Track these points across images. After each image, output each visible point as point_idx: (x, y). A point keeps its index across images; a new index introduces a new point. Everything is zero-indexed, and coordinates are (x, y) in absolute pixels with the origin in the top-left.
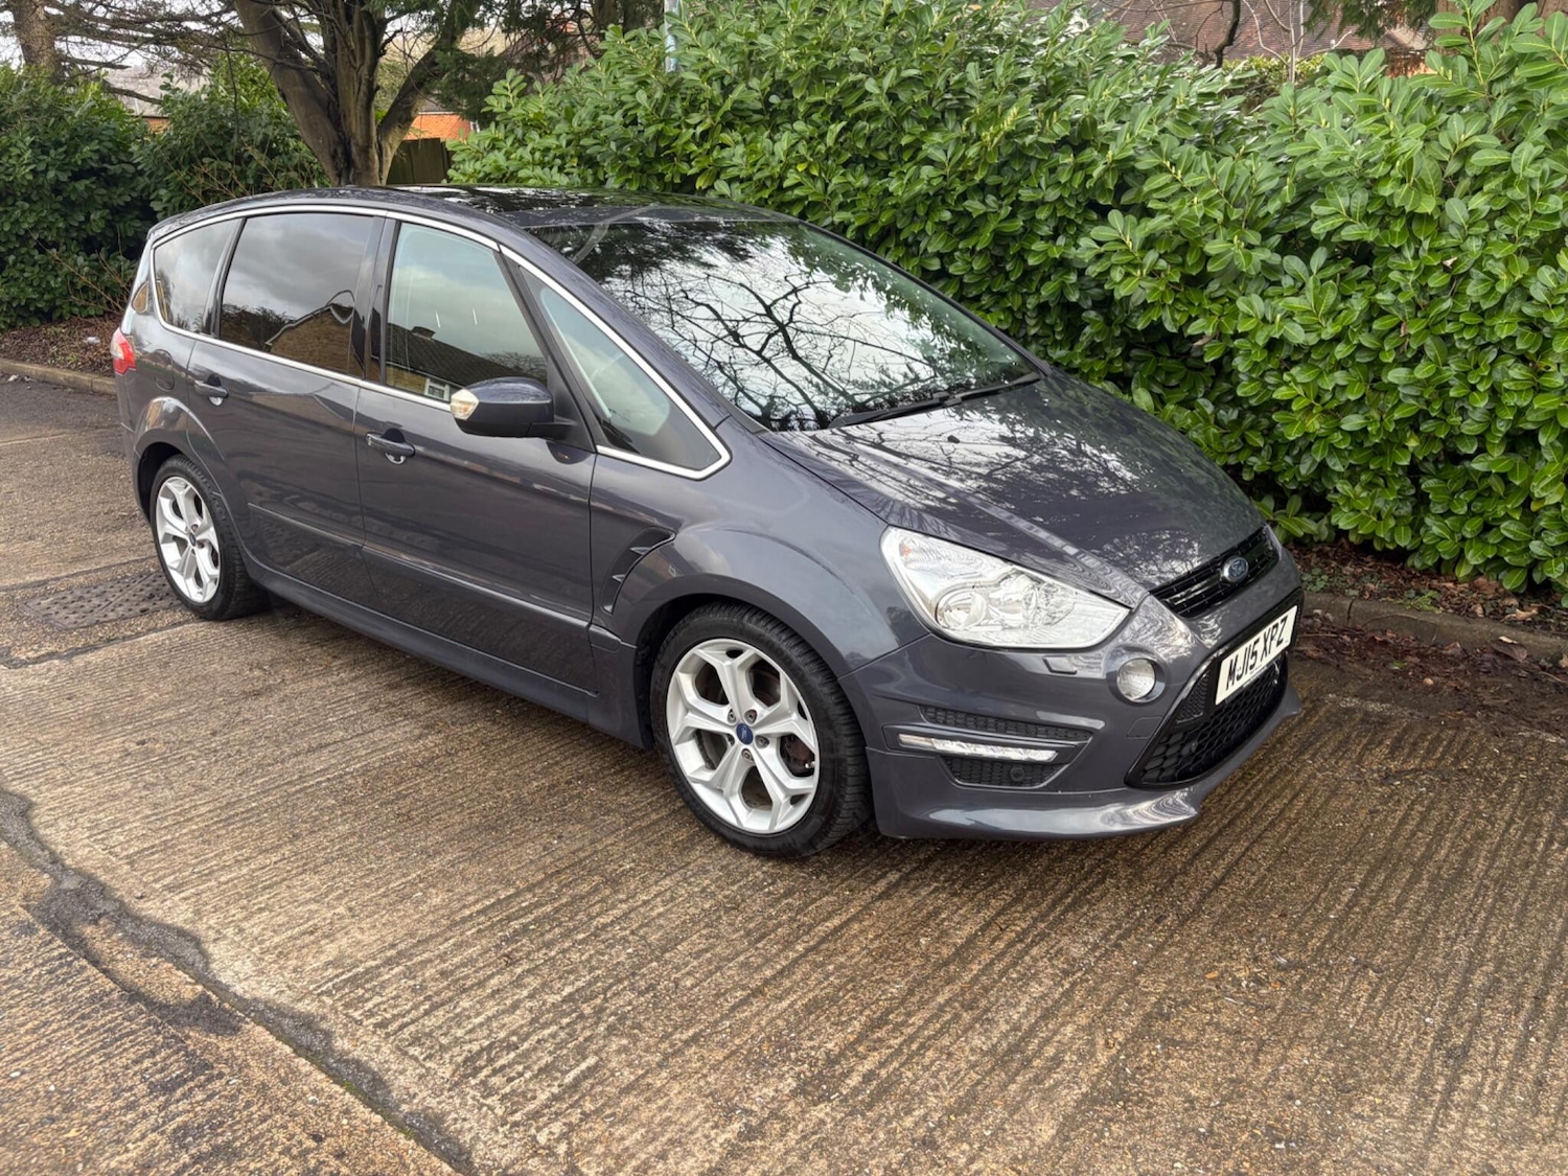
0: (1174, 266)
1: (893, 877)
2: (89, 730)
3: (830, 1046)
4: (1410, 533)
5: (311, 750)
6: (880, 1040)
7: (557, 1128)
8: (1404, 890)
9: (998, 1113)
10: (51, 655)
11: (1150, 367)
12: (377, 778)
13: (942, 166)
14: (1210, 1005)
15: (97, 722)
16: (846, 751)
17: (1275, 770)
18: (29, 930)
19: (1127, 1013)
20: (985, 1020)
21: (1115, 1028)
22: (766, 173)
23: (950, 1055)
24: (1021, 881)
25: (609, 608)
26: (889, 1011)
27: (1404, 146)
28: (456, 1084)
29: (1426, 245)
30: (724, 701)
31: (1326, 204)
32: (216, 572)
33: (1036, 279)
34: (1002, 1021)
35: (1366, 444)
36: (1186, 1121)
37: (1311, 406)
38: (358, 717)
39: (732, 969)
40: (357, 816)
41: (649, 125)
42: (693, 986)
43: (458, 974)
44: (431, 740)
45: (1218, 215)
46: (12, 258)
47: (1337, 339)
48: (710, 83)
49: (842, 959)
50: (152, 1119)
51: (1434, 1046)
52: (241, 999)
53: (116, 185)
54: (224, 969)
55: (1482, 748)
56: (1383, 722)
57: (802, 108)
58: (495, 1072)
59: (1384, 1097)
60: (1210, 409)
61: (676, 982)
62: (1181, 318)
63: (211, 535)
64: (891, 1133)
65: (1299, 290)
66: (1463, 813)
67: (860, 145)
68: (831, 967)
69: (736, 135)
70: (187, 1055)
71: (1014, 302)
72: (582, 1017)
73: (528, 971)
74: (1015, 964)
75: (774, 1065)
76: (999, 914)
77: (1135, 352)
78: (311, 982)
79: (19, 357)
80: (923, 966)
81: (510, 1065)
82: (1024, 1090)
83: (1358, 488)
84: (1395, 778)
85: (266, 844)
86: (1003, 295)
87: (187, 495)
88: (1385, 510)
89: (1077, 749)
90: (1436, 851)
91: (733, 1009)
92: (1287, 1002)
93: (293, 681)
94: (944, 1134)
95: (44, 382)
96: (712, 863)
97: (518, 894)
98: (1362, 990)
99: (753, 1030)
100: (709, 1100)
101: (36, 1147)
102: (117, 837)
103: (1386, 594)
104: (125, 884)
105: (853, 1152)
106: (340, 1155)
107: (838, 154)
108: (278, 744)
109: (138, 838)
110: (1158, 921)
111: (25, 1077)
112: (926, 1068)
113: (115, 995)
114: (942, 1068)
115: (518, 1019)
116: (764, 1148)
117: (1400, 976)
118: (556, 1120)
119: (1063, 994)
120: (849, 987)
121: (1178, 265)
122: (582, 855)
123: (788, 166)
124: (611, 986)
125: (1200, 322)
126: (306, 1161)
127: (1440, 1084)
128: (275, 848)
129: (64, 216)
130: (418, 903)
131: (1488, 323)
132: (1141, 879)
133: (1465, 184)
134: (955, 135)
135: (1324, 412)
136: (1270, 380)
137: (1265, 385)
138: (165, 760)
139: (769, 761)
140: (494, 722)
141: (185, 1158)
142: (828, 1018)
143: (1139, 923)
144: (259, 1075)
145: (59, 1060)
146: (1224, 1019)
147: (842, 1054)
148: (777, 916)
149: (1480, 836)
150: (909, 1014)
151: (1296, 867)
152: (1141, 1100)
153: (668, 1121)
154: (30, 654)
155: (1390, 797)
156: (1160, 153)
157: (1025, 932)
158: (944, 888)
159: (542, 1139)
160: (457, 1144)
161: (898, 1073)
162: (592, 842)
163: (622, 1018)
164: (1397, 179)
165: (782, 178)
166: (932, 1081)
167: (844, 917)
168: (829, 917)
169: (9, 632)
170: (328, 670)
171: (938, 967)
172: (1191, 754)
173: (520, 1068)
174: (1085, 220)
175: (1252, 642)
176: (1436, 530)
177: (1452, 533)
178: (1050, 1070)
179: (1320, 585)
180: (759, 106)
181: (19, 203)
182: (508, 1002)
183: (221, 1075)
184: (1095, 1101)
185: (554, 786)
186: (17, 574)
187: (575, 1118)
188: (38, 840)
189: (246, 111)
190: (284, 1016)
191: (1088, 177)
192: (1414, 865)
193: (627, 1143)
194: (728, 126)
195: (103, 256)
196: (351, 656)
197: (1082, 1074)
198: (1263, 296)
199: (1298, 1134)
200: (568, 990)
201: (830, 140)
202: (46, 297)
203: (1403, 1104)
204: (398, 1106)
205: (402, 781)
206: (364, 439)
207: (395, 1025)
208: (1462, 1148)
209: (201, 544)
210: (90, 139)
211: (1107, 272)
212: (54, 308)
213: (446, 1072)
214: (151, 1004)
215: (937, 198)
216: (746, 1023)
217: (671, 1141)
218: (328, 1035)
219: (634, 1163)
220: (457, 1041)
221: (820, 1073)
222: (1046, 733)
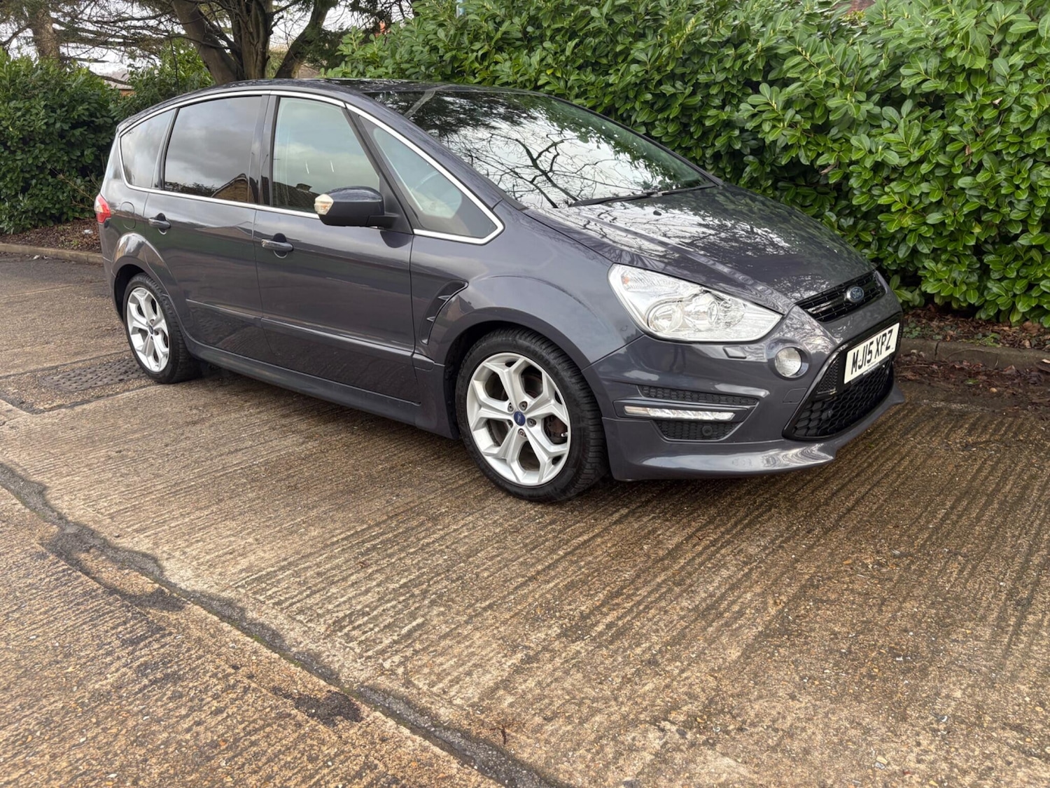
0: (806, 119)
1: (624, 511)
2: (84, 446)
3: (583, 608)
4: (977, 294)
5: (230, 453)
6: (617, 604)
7: (397, 659)
8: (981, 510)
9: (702, 643)
10: (60, 407)
11: (792, 192)
12: (274, 467)
13: (644, 63)
14: (847, 579)
15: (91, 441)
16: (589, 424)
17: (888, 444)
18: (43, 556)
19: (789, 585)
20: (690, 591)
21: (780, 594)
22: (526, 77)
23: (666, 612)
24: (713, 511)
25: (425, 341)
26: (622, 588)
27: (962, 24)
28: (329, 636)
29: (981, 91)
30: (505, 398)
31: (910, 67)
32: (167, 350)
33: (711, 137)
34: (701, 592)
35: (944, 234)
36: (832, 645)
37: (905, 209)
38: (262, 433)
39: (515, 566)
40: (261, 488)
41: (446, 52)
42: (488, 577)
43: (329, 574)
44: (310, 445)
45: (836, 81)
46: (34, 182)
47: (921, 161)
48: (486, 21)
49: (590, 559)
50: (123, 660)
51: (1006, 599)
52: (185, 591)
53: (100, 132)
54: (173, 575)
55: (1033, 428)
56: (962, 415)
57: (549, 33)
58: (354, 628)
59: (973, 629)
60: (834, 219)
61: (477, 575)
62: (812, 155)
63: (163, 325)
64: (626, 657)
65: (894, 130)
66: (1021, 465)
67: (589, 54)
68: (582, 563)
69: (505, 55)
70: (148, 623)
71: (697, 153)
72: (413, 596)
73: (377, 571)
74: (709, 559)
75: (545, 620)
76: (697, 531)
77: (780, 184)
78: (231, 581)
79: (40, 244)
80: (646, 562)
81: (365, 624)
82: (718, 630)
83: (940, 266)
84: (973, 447)
85: (202, 504)
86: (689, 149)
87: (146, 299)
88: (959, 279)
89: (749, 411)
90: (1003, 486)
91: (516, 588)
92: (901, 576)
93: (218, 415)
94: (663, 657)
95: (56, 259)
96: (501, 507)
97: (370, 527)
98: (954, 568)
99: (530, 600)
100: (501, 641)
101: (46, 678)
102: (103, 504)
103: (962, 337)
104: (107, 530)
105: (601, 669)
106: (250, 677)
107: (574, 62)
108: (208, 450)
109: (116, 504)
110: (809, 532)
111: (40, 639)
112: (650, 620)
113: (100, 591)
114: (661, 619)
115: (369, 598)
116: (538, 668)
117: (980, 559)
118: (396, 654)
119: (744, 576)
120: (596, 574)
121: (808, 118)
122: (412, 505)
123: (539, 72)
124: (433, 578)
125: (825, 156)
126: (228, 681)
127: (1012, 621)
128: (207, 507)
129: (67, 153)
130: (302, 535)
131: (1025, 141)
132: (796, 508)
133: (1006, 49)
134: (653, 42)
135: (915, 213)
136: (876, 192)
137: (872, 196)
138: (135, 461)
139: (536, 435)
140: (353, 433)
141: (145, 681)
142: (581, 593)
143: (796, 533)
144: (196, 633)
145: (61, 629)
146: (856, 586)
147: (591, 613)
148: (545, 535)
149: (1033, 477)
150: (637, 589)
151: (904, 499)
152: (800, 634)
153: (473, 654)
154: (47, 406)
155: (970, 457)
156: (794, 42)
157: (716, 540)
158: (659, 517)
159: (387, 665)
160: (331, 670)
161: (630, 623)
162: (419, 498)
163: (441, 596)
164: (958, 45)
165: (537, 80)
166: (654, 627)
167: (591, 535)
168: (581, 534)
169: (32, 394)
170: (242, 408)
171: (656, 561)
172: (828, 420)
173: (372, 626)
174: (744, 94)
175: (868, 342)
176: (995, 290)
177: (1007, 291)
178: (736, 619)
179: (915, 333)
180: (520, 35)
181: (38, 145)
182: (363, 589)
183: (170, 634)
184: (767, 636)
185: (393, 468)
186: (38, 363)
187: (409, 652)
188: (50, 507)
189: (184, 79)
190: (213, 599)
191: (745, 63)
192: (988, 495)
193: (445, 667)
194: (500, 49)
195: (93, 178)
196: (256, 401)
197: (758, 620)
198: (869, 136)
199: (912, 652)
200: (403, 581)
201: (568, 53)
202: (57, 206)
203: (987, 633)
204: (289, 649)
205: (291, 467)
206: (260, 243)
207: (287, 604)
208: (1029, 657)
209: (157, 334)
210: (83, 102)
211: (760, 126)
212: (62, 213)
213: (322, 629)
214: (124, 595)
215: (642, 85)
216: (525, 597)
217: (475, 665)
218: (243, 610)
219: (449, 678)
220: (328, 611)
221: (577, 624)
222: (727, 400)
